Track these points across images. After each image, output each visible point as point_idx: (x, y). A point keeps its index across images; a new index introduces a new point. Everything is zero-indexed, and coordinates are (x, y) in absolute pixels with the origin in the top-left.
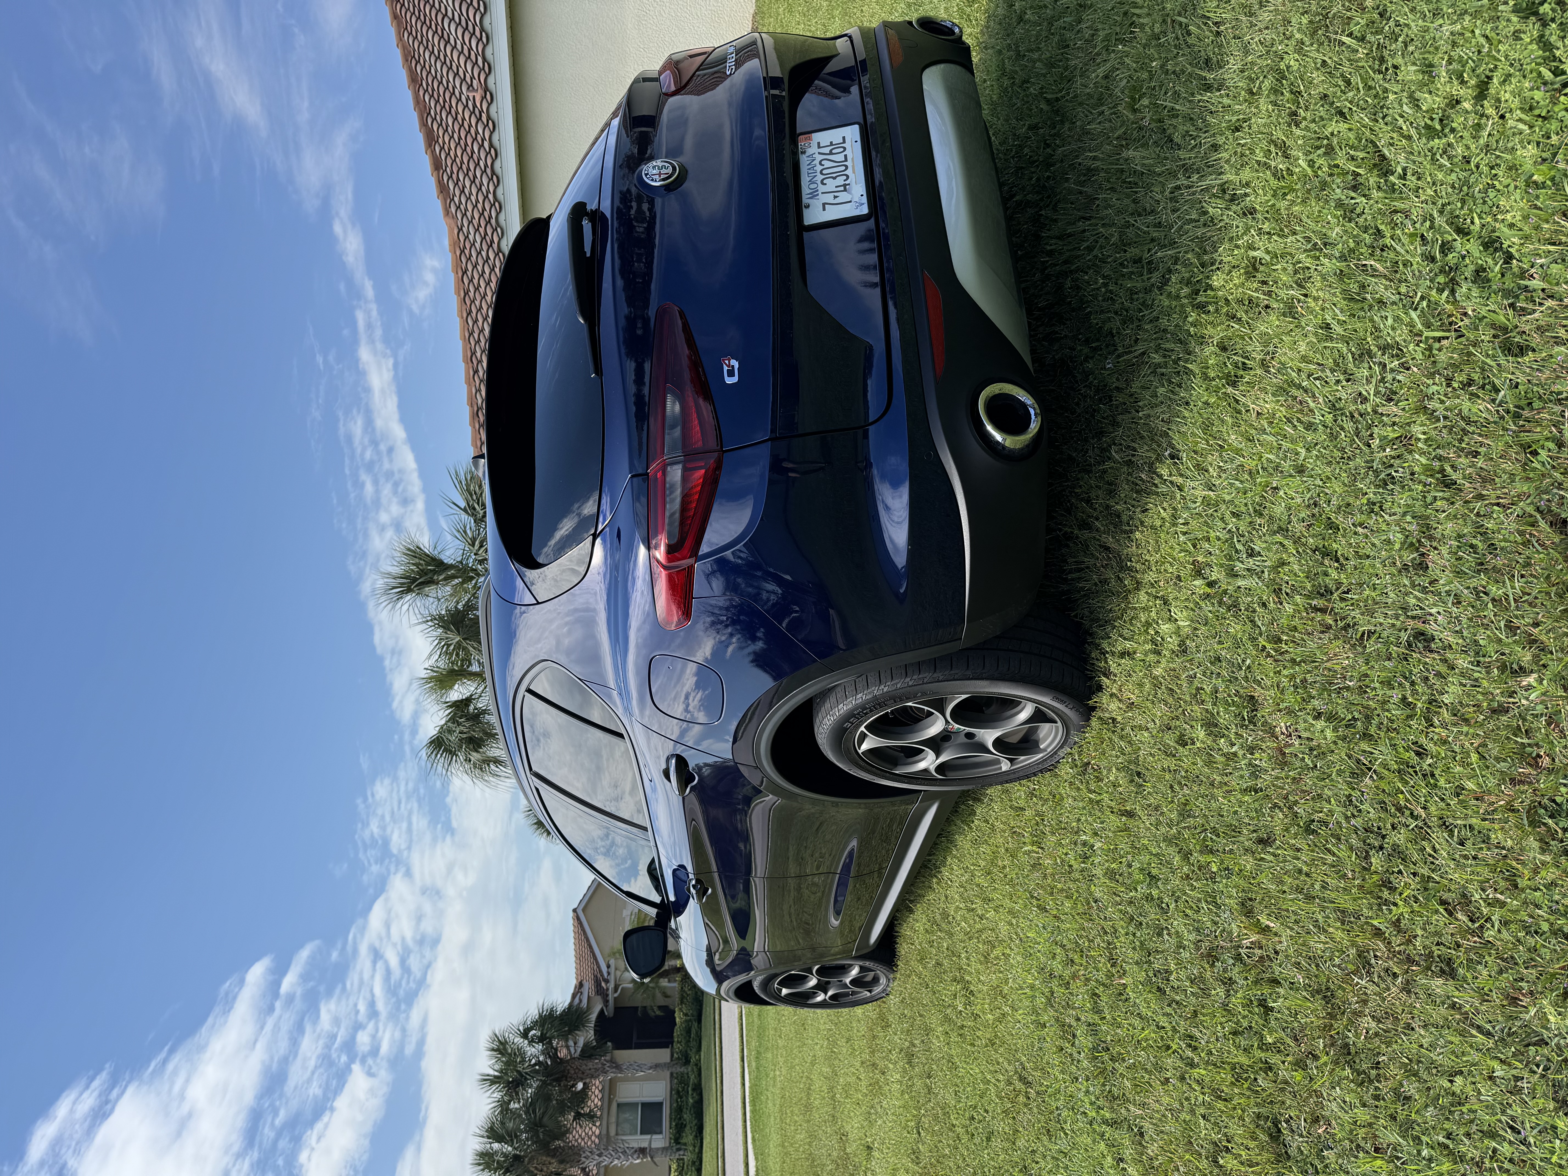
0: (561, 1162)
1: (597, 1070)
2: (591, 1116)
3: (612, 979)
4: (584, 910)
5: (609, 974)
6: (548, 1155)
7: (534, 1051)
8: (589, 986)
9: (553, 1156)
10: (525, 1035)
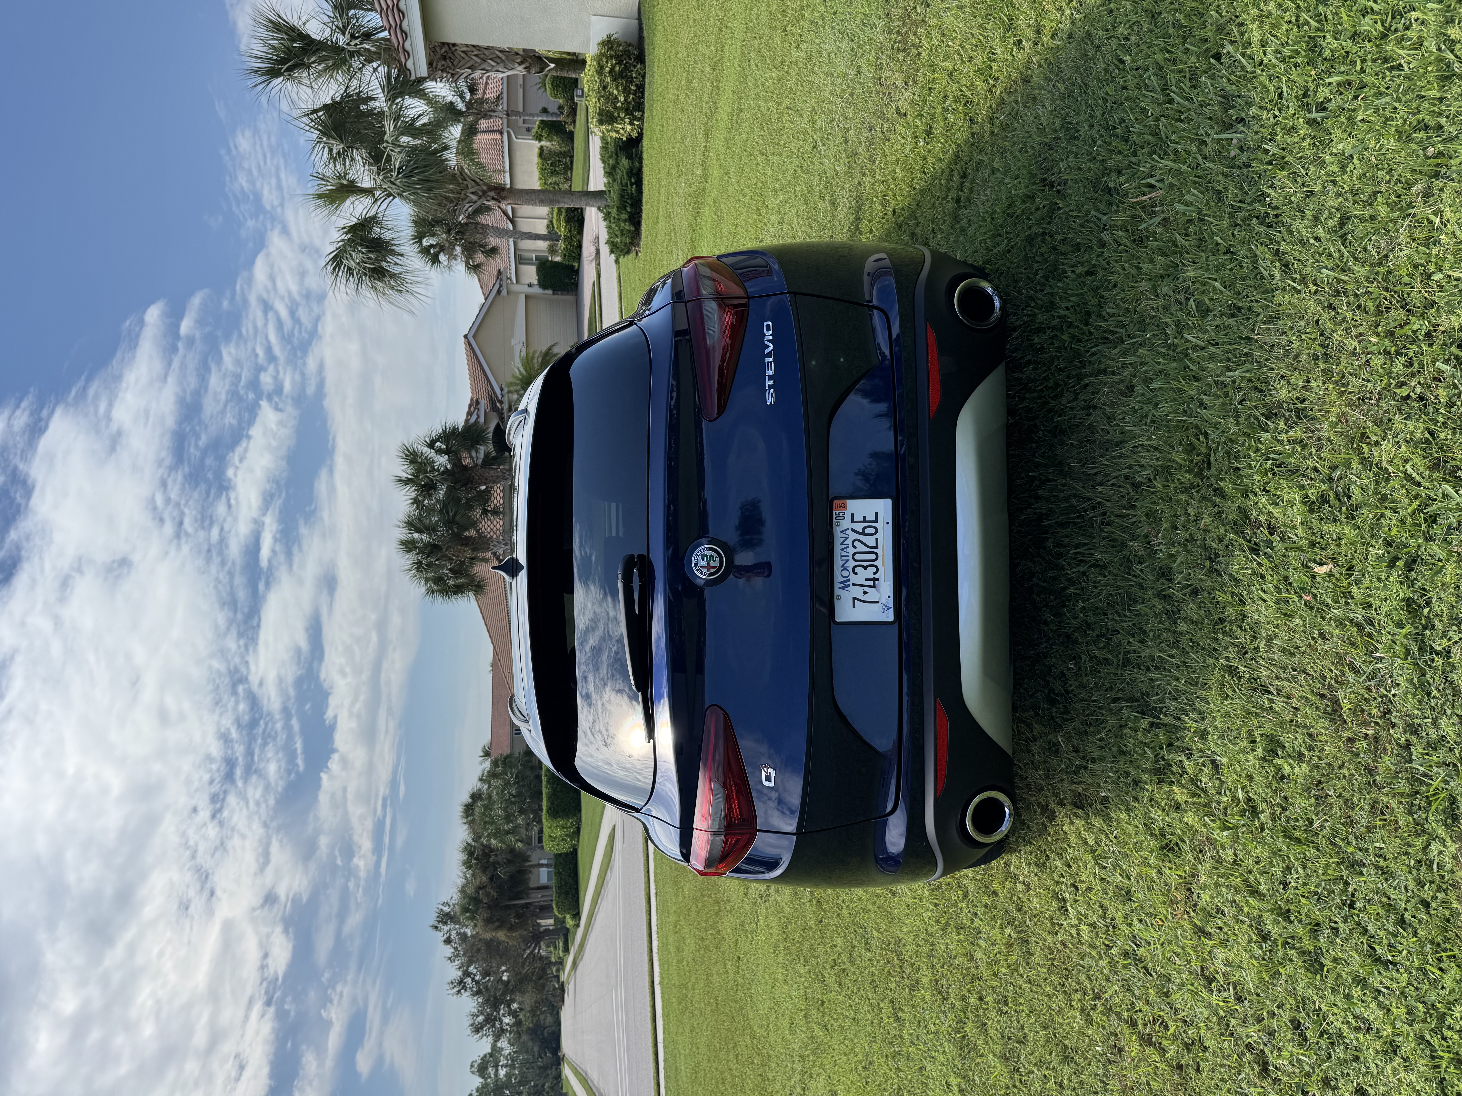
0: (474, 550)
1: (498, 477)
2: (496, 512)
3: (506, 400)
4: (474, 337)
5: (503, 396)
6: (462, 545)
7: (441, 461)
8: (484, 403)
9: (466, 545)
10: (431, 445)
